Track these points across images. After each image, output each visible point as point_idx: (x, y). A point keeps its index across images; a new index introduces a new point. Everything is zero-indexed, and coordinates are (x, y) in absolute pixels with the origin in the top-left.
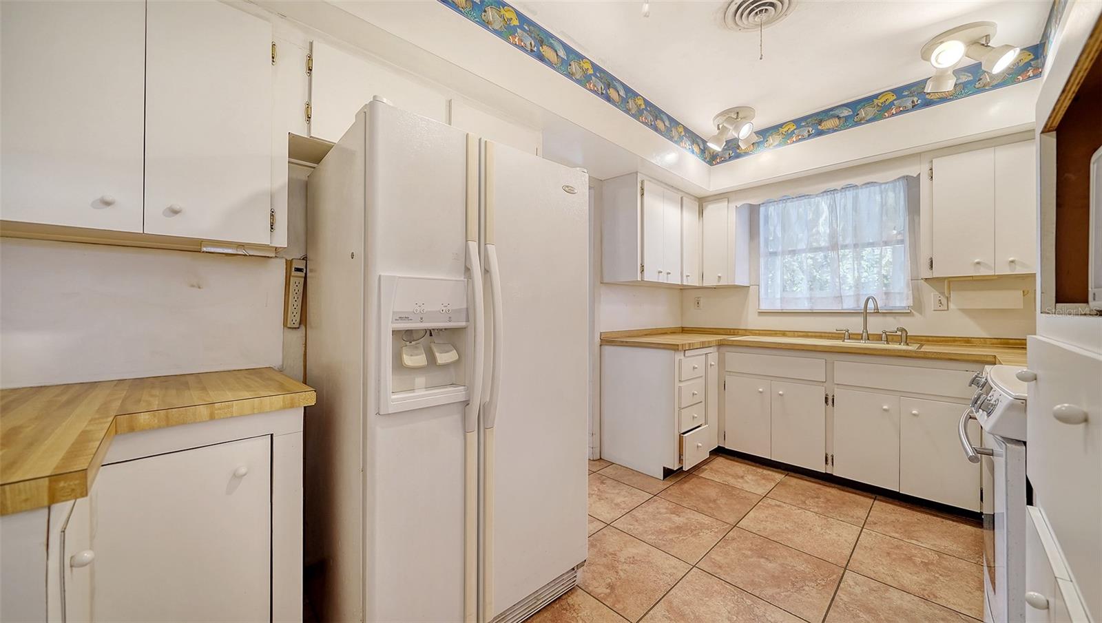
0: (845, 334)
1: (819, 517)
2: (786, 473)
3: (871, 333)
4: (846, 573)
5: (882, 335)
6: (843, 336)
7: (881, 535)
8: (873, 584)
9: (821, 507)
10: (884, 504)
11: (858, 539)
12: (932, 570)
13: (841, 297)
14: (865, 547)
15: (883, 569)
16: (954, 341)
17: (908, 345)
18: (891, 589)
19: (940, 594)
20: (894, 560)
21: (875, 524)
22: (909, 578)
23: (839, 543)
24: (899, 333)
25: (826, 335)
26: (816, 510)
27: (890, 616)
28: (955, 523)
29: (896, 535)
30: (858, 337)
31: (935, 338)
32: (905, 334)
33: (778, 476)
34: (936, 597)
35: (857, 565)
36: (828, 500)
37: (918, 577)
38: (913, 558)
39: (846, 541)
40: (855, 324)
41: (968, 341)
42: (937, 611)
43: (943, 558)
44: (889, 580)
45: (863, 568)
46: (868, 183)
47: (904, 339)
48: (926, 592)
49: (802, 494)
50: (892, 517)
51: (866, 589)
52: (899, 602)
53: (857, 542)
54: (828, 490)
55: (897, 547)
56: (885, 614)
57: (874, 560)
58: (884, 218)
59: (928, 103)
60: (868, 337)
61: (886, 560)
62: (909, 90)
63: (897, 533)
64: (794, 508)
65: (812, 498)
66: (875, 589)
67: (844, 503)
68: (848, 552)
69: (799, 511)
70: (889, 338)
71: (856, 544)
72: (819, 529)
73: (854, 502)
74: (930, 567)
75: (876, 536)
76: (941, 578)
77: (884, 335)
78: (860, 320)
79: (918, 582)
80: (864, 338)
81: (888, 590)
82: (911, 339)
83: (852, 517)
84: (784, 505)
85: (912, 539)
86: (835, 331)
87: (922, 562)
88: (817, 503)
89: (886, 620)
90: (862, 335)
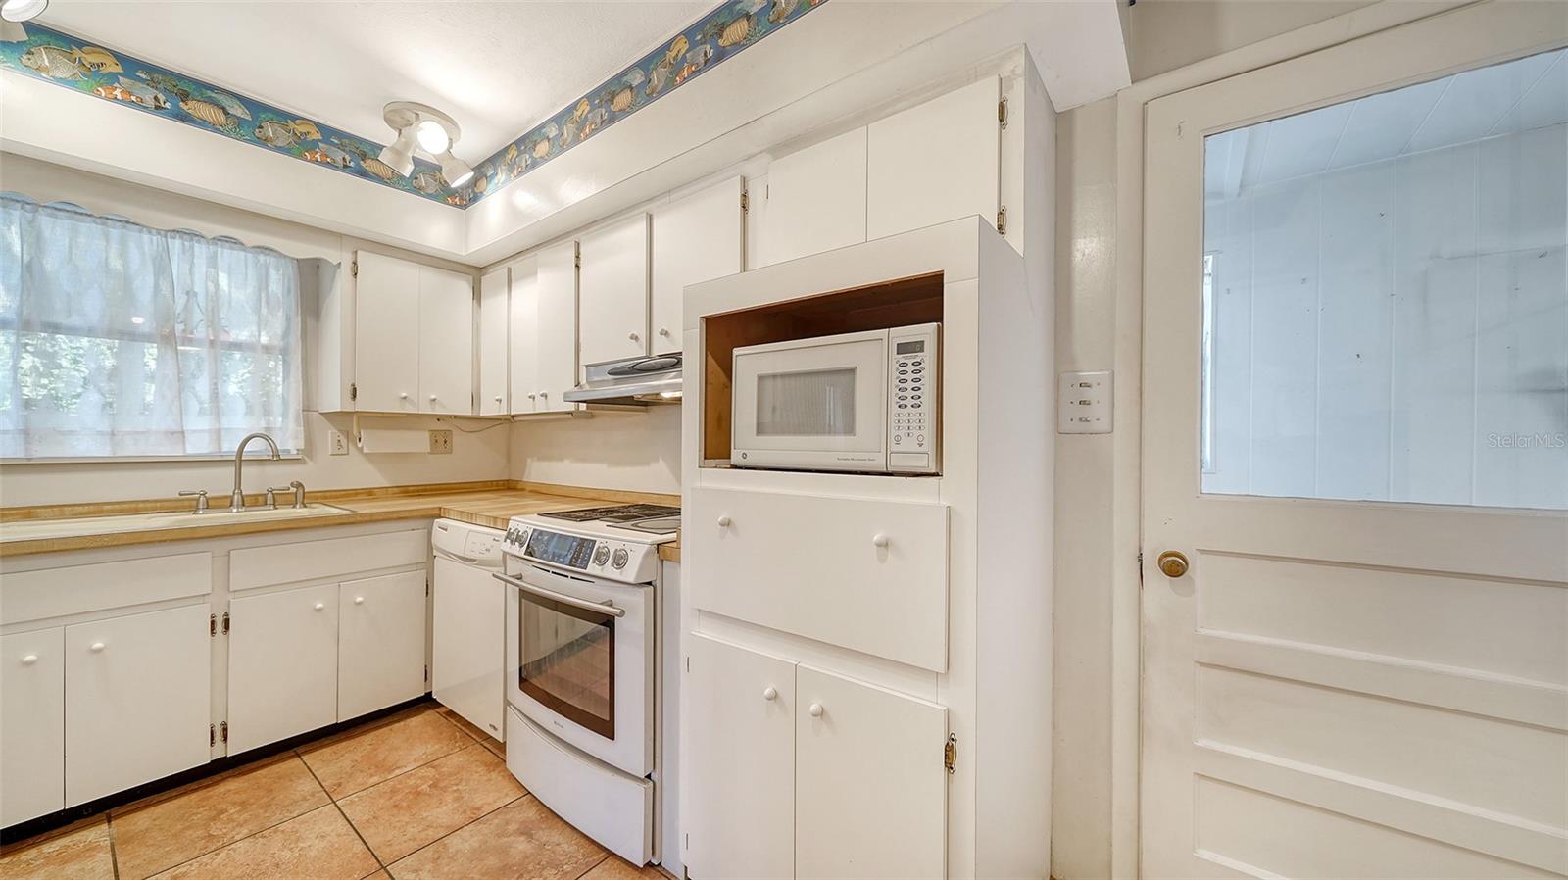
0: (198, 499)
1: (263, 837)
2: (103, 816)
3: (248, 493)
4: (391, 872)
5: (266, 495)
6: (194, 503)
7: (364, 793)
8: (429, 853)
9: (246, 821)
10: (317, 752)
11: (348, 820)
12: (445, 787)
13: (183, 432)
14: (368, 821)
15: (413, 827)
16: (356, 494)
17: (305, 506)
18: (446, 840)
19: (478, 802)
20: (409, 807)
21: (340, 785)
22: (443, 813)
23: (337, 845)
24: (293, 490)
25: (149, 505)
26: (245, 831)
27: (480, 867)
28: (402, 723)
29: (375, 779)
30: (223, 503)
31: (334, 493)
32: (301, 491)
33: (97, 834)
34: (479, 809)
35: (388, 850)
36: (243, 803)
37: (446, 805)
38: (420, 789)
39: (339, 835)
40: (220, 482)
41: (370, 493)
42: (496, 821)
43: (439, 765)
44: (432, 834)
45: (397, 847)
46: (262, 247)
47: (300, 496)
48: (469, 813)
49: (189, 828)
50: (346, 762)
51: (429, 867)
52: (467, 845)
53: (351, 825)
54: (221, 788)
55: (394, 791)
56: (476, 870)
57: (395, 827)
58: (264, 310)
59: (363, 174)
60: (243, 501)
61: (404, 815)
62: (340, 139)
63: (372, 776)
64: (205, 859)
65: (213, 819)
66: (436, 856)
67: (270, 791)
68: (360, 846)
69: (222, 855)
70: (278, 498)
71: (354, 829)
72: (287, 853)
73: (280, 778)
74: (441, 785)
75: (360, 798)
76: (460, 787)
77: (270, 495)
78: (231, 471)
79: (453, 810)
80: (235, 503)
81: (445, 845)
82: (309, 498)
83: (304, 799)
84: (182, 870)
85: (393, 770)
86: (178, 496)
87: (430, 786)
88: (233, 821)
89: (483, 875)
90: (232, 498)
